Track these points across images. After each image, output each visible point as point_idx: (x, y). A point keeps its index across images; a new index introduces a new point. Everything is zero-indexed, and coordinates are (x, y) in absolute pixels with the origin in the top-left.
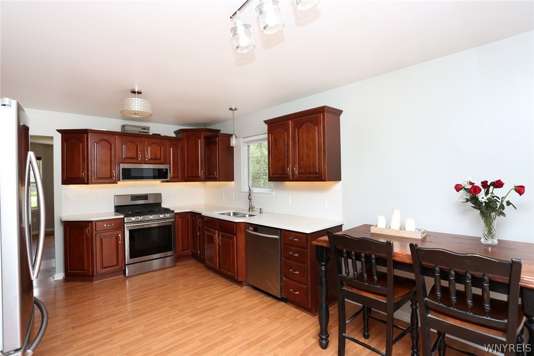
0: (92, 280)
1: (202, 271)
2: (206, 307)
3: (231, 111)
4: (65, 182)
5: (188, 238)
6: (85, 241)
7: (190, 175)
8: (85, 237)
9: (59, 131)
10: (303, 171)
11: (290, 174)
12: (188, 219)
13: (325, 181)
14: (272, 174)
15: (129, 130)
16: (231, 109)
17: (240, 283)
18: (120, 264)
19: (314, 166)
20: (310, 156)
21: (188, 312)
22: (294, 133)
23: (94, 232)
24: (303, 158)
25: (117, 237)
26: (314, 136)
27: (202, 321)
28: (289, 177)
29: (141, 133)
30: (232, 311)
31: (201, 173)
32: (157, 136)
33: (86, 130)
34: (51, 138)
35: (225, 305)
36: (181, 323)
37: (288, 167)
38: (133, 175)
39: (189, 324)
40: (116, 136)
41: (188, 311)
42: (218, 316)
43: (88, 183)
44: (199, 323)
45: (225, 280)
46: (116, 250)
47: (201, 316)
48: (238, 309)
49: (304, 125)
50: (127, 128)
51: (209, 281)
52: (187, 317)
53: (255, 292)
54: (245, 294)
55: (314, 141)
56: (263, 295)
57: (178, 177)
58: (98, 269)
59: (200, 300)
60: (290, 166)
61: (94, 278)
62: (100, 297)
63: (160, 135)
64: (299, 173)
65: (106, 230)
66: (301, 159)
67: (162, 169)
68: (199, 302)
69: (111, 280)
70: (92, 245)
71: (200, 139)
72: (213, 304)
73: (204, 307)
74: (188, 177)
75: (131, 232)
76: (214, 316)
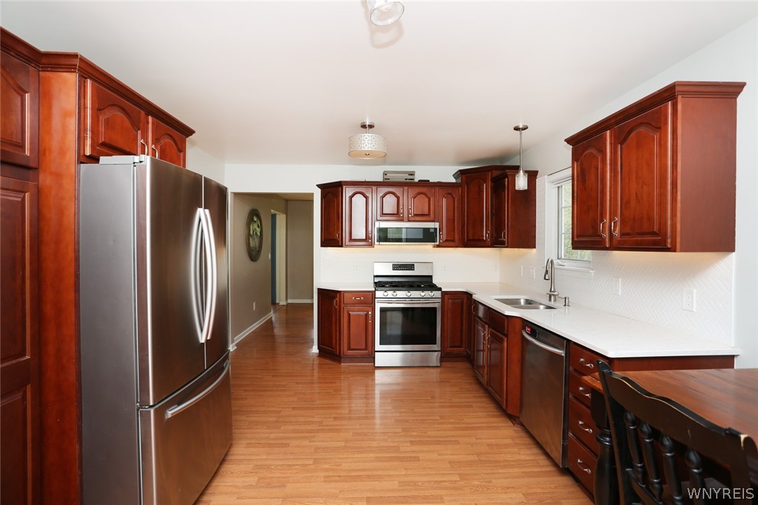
0: (340, 362)
1: (470, 383)
2: (442, 437)
3: (518, 132)
4: (323, 245)
5: (462, 330)
6: (333, 314)
7: (471, 238)
8: (333, 309)
9: (318, 186)
10: (628, 230)
11: (606, 235)
12: (462, 302)
13: (675, 251)
14: (577, 237)
15: (393, 178)
16: (517, 129)
17: (512, 418)
18: (370, 349)
19: (650, 219)
20: (642, 198)
21: (412, 436)
22: (614, 152)
23: (342, 305)
24: (628, 202)
25: (367, 315)
26: (652, 153)
27: (421, 456)
28: (603, 241)
29: (407, 181)
30: (475, 458)
31: (485, 235)
32: (424, 183)
33: (340, 182)
34: (312, 195)
35: (469, 444)
36: (394, 447)
37: (602, 221)
38: (390, 236)
39: (403, 452)
40: (373, 188)
41: (414, 433)
42: (448, 456)
43: (342, 246)
44: (415, 457)
45: (492, 405)
46: (364, 330)
47: (425, 448)
48: (484, 459)
49: (633, 135)
50: (389, 176)
51: (470, 400)
52: (405, 442)
53: (528, 440)
54: (513, 438)
55: (650, 164)
56: (536, 450)
57: (453, 241)
58: (345, 349)
59: (440, 423)
60: (607, 220)
61: (342, 360)
62: (336, 383)
63: (429, 181)
64: (622, 234)
65: (354, 304)
66: (625, 204)
67: (429, 229)
68: (436, 426)
69: (359, 366)
70: (340, 320)
71: (485, 182)
72: (452, 436)
73: (438, 437)
74: (468, 240)
75: (383, 310)
76: (442, 455)
